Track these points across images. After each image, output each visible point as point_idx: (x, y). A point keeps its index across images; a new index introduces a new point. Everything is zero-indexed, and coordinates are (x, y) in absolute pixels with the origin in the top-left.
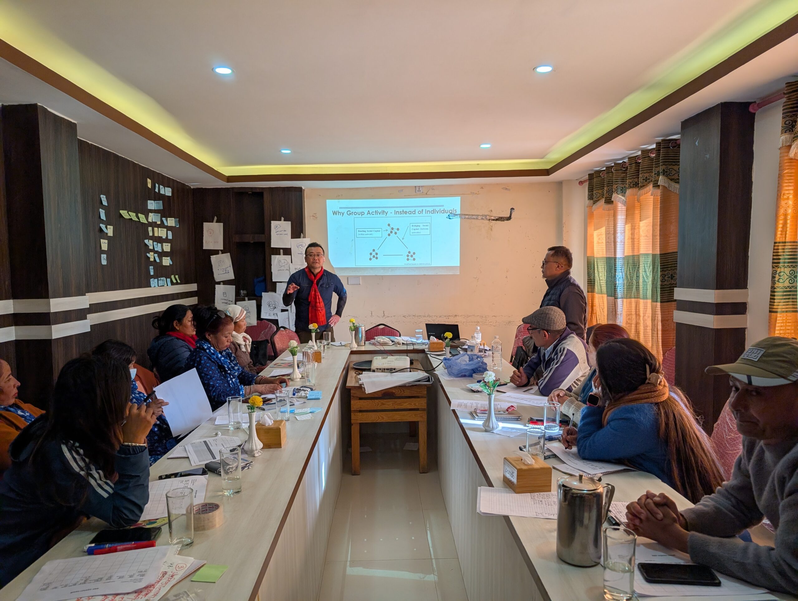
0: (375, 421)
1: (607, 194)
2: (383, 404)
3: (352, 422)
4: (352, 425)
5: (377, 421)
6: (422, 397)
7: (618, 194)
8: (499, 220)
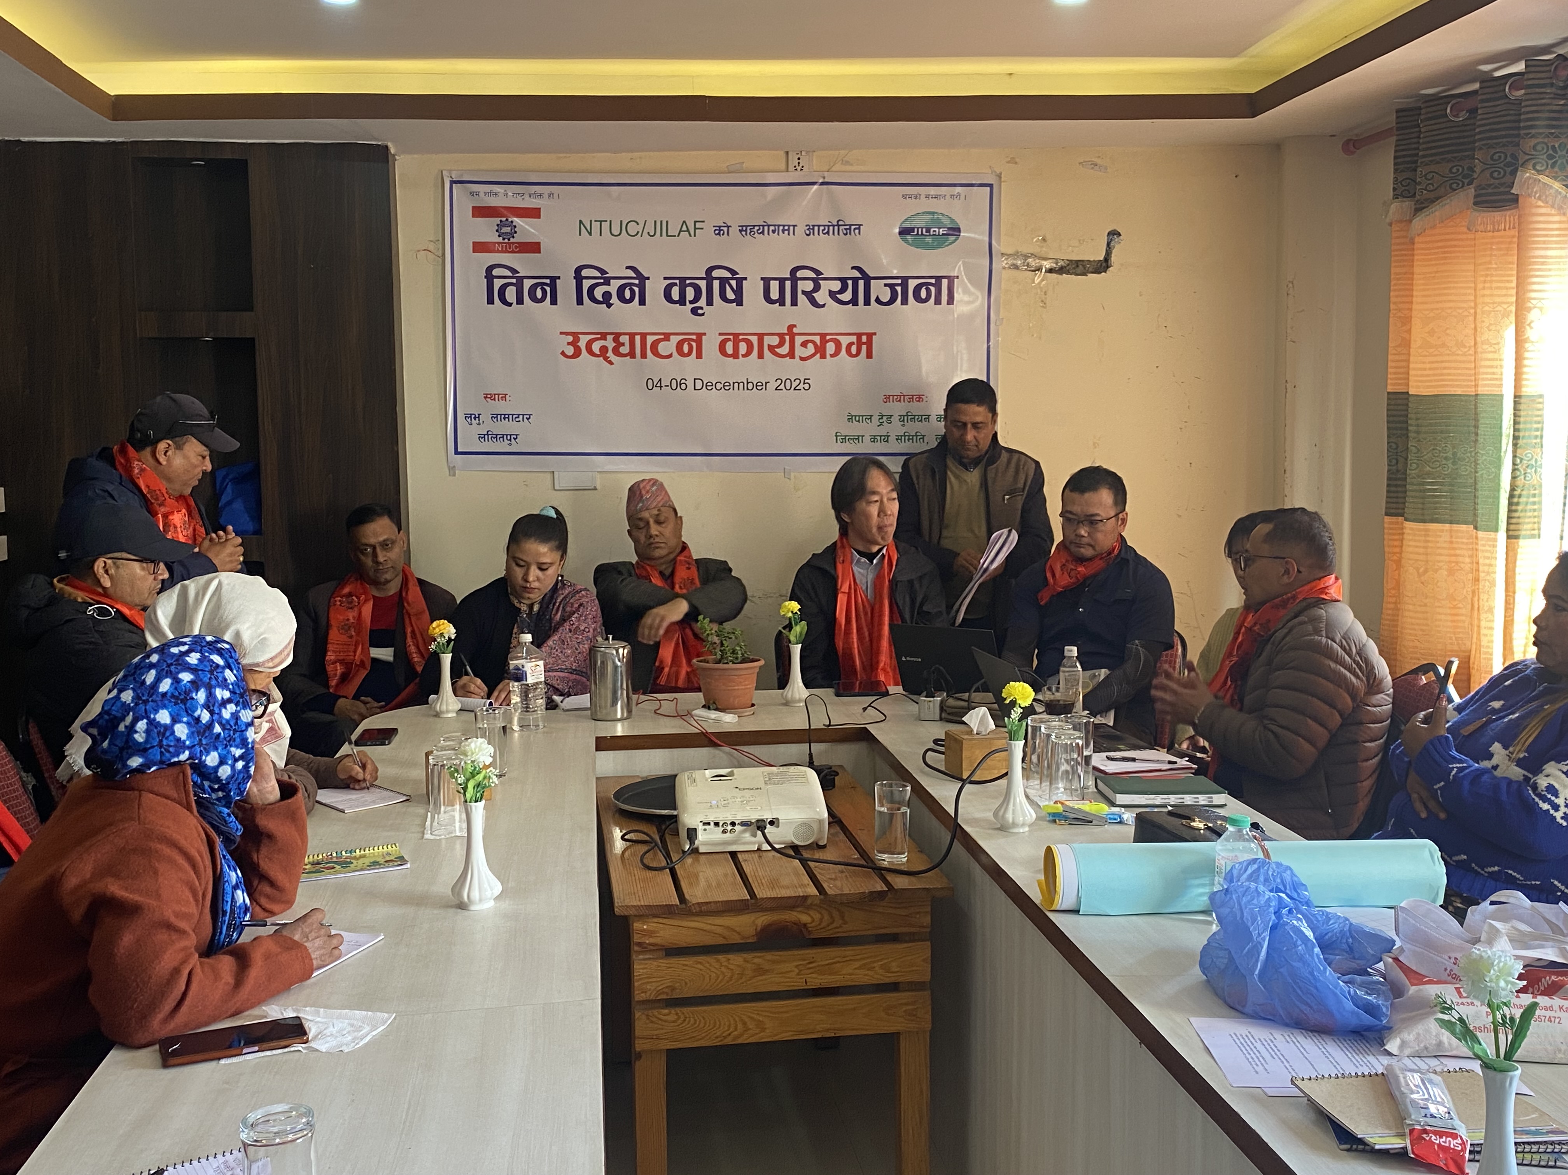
0: (729, 1041)
1: (1487, 174)
2: (760, 971)
3: (639, 1045)
4: (639, 1056)
5: (739, 1041)
6: (912, 938)
7: (1539, 172)
8: (1068, 273)
